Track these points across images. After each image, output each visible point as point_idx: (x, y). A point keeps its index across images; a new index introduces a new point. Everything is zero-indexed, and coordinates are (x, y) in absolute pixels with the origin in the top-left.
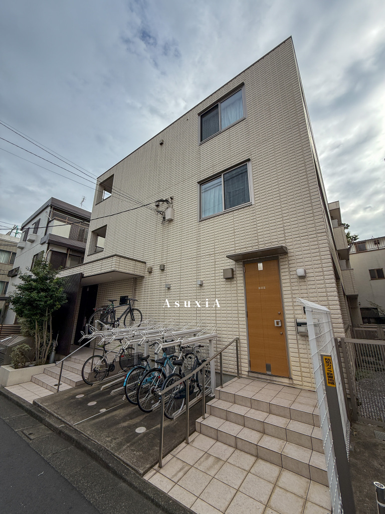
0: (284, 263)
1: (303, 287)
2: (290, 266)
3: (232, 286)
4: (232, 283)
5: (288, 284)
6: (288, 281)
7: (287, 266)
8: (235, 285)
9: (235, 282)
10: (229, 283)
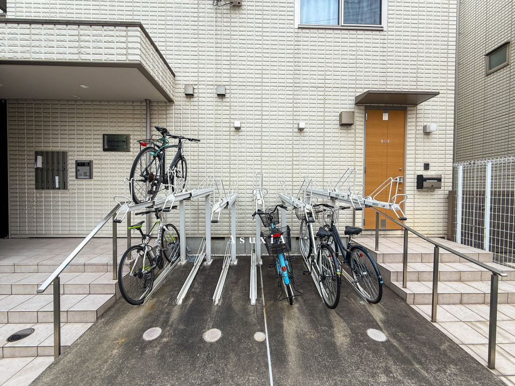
0: (412, 116)
1: (426, 144)
2: (418, 120)
3: (349, 135)
4: (349, 131)
5: (413, 140)
6: (414, 136)
7: (414, 120)
8: (353, 135)
9: (353, 131)
10: (345, 131)
